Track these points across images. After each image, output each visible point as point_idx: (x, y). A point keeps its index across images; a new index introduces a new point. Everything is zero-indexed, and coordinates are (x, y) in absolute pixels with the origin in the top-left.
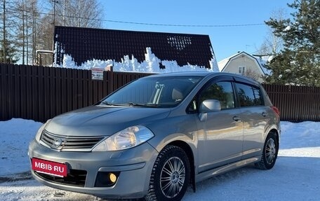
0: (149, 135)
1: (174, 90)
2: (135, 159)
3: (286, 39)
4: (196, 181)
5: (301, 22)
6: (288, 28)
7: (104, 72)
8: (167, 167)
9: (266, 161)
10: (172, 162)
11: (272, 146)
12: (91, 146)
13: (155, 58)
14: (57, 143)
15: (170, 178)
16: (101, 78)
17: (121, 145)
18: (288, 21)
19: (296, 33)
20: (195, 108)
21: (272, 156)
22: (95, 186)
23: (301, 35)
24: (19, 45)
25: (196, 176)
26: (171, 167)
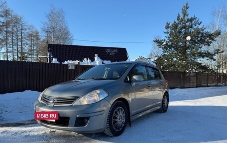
0: (106, 95)
1: (114, 72)
2: (98, 109)
3: (163, 49)
4: (131, 120)
5: (171, 41)
6: (165, 43)
7: (75, 65)
8: (116, 113)
9: (163, 108)
10: (119, 110)
11: (166, 100)
12: (71, 102)
13: (100, 59)
14: (51, 102)
15: (118, 119)
16: (74, 68)
17: (89, 101)
18: (165, 40)
19: (169, 46)
20: (129, 79)
21: (166, 106)
22: (75, 126)
23: (170, 47)
24: (30, 55)
25: (131, 118)
26: (118, 113)
